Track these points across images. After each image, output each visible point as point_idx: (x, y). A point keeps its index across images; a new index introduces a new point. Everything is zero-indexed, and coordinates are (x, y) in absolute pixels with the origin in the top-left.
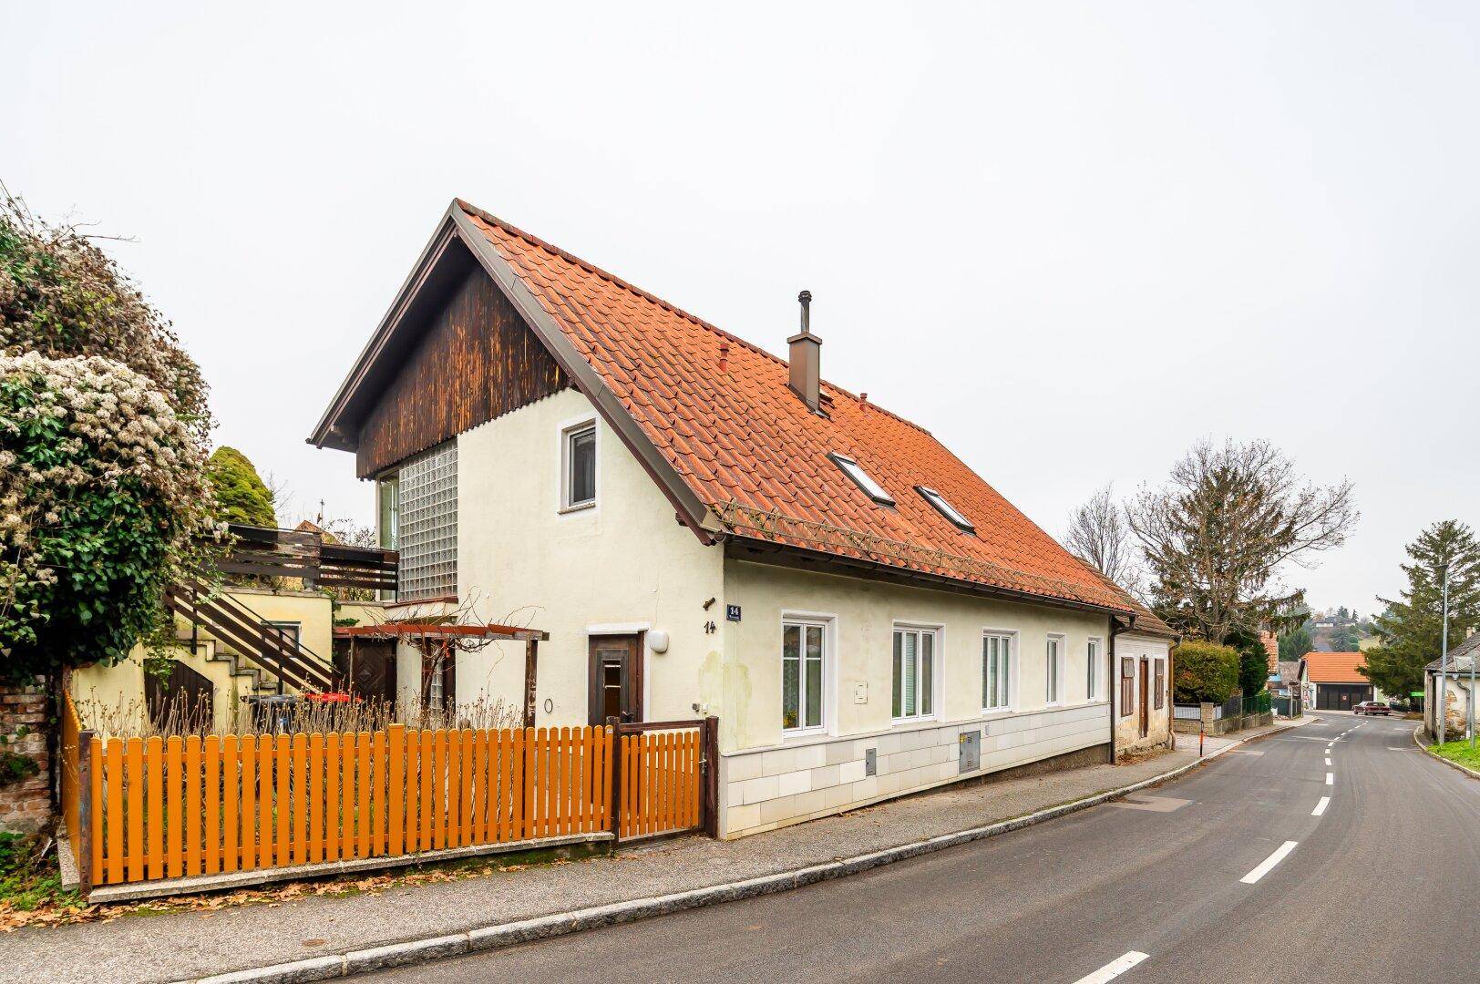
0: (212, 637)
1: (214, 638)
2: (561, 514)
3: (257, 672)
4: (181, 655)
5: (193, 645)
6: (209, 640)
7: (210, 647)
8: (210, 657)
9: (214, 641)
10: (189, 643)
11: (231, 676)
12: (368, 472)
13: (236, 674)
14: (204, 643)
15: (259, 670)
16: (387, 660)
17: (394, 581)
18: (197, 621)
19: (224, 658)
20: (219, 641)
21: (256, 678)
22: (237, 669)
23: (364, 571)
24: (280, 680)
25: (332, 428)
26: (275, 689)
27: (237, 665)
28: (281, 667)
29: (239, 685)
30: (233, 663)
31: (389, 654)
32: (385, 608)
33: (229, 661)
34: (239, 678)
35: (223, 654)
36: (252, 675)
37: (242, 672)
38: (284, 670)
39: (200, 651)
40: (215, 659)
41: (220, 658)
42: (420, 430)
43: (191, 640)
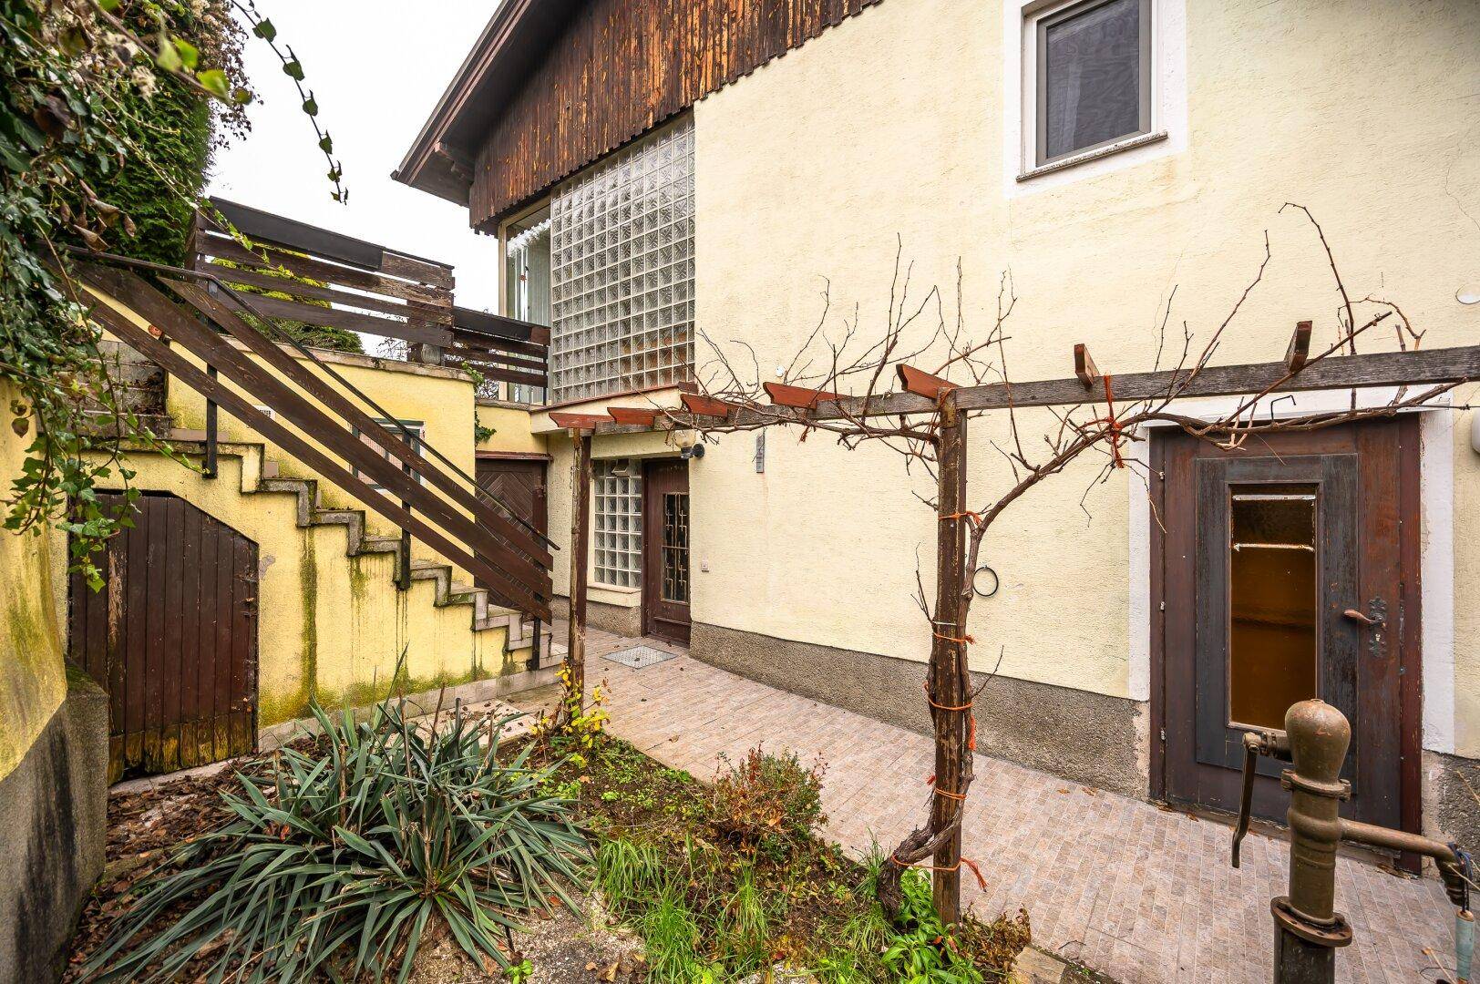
0: (254, 436)
1: (261, 439)
2: (1020, 180)
3: (358, 517)
4: (173, 477)
5: (208, 455)
6: (247, 445)
7: (251, 460)
8: (250, 484)
9: (261, 447)
10: (198, 450)
11: (300, 527)
12: (493, 214)
13: (311, 522)
14: (238, 451)
15: (363, 513)
16: (535, 493)
17: (540, 372)
18: (217, 398)
19: (283, 486)
20: (273, 449)
21: (355, 530)
22: (314, 512)
23: (504, 353)
24: (406, 534)
25: (437, 147)
26: (394, 552)
27: (312, 502)
28: (406, 505)
29: (317, 549)
30: (304, 500)
31: (538, 486)
32: (532, 413)
33: (296, 494)
34: (318, 532)
35: (280, 479)
36: (347, 525)
37: (324, 519)
38: (414, 513)
39: (226, 471)
40: (263, 489)
41: (273, 487)
42: (602, 121)
43: (202, 444)
